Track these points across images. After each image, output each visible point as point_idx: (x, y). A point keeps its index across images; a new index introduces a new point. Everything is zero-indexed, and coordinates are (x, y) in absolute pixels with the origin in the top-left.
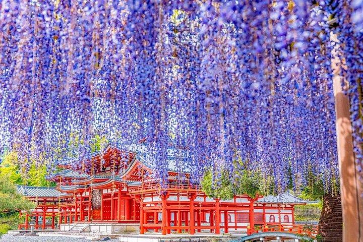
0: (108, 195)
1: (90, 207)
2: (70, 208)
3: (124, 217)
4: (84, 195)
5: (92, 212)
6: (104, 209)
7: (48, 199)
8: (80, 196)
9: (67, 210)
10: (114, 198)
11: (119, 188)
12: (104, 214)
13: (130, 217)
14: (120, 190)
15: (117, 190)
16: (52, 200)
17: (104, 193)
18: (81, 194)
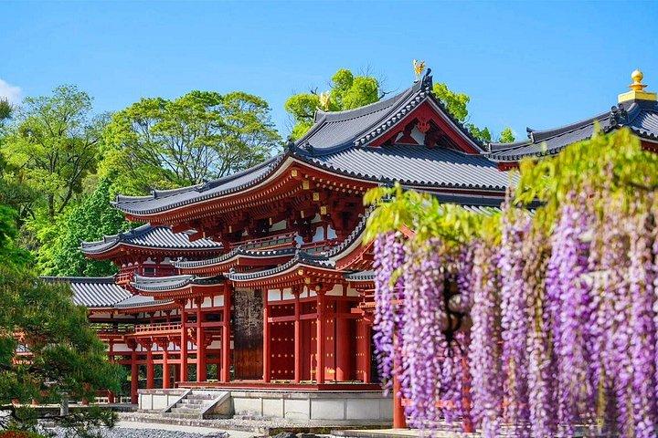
0: (283, 306)
1: (229, 339)
2: (163, 341)
3: (333, 371)
4: (207, 304)
5: (235, 354)
6: (273, 347)
7: (96, 315)
8: (195, 306)
9: (154, 347)
10: (304, 317)
11: (318, 288)
12: (273, 364)
13: (351, 373)
14: (321, 293)
15: (313, 294)
16: (108, 316)
17: (270, 299)
18: (199, 301)
